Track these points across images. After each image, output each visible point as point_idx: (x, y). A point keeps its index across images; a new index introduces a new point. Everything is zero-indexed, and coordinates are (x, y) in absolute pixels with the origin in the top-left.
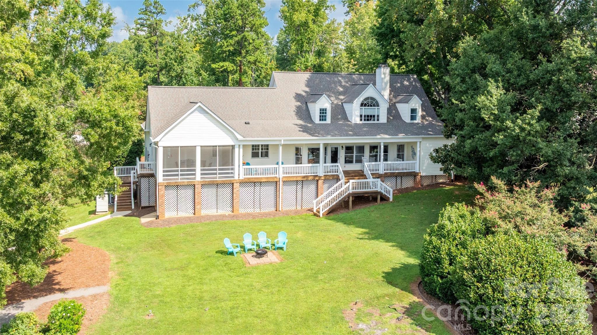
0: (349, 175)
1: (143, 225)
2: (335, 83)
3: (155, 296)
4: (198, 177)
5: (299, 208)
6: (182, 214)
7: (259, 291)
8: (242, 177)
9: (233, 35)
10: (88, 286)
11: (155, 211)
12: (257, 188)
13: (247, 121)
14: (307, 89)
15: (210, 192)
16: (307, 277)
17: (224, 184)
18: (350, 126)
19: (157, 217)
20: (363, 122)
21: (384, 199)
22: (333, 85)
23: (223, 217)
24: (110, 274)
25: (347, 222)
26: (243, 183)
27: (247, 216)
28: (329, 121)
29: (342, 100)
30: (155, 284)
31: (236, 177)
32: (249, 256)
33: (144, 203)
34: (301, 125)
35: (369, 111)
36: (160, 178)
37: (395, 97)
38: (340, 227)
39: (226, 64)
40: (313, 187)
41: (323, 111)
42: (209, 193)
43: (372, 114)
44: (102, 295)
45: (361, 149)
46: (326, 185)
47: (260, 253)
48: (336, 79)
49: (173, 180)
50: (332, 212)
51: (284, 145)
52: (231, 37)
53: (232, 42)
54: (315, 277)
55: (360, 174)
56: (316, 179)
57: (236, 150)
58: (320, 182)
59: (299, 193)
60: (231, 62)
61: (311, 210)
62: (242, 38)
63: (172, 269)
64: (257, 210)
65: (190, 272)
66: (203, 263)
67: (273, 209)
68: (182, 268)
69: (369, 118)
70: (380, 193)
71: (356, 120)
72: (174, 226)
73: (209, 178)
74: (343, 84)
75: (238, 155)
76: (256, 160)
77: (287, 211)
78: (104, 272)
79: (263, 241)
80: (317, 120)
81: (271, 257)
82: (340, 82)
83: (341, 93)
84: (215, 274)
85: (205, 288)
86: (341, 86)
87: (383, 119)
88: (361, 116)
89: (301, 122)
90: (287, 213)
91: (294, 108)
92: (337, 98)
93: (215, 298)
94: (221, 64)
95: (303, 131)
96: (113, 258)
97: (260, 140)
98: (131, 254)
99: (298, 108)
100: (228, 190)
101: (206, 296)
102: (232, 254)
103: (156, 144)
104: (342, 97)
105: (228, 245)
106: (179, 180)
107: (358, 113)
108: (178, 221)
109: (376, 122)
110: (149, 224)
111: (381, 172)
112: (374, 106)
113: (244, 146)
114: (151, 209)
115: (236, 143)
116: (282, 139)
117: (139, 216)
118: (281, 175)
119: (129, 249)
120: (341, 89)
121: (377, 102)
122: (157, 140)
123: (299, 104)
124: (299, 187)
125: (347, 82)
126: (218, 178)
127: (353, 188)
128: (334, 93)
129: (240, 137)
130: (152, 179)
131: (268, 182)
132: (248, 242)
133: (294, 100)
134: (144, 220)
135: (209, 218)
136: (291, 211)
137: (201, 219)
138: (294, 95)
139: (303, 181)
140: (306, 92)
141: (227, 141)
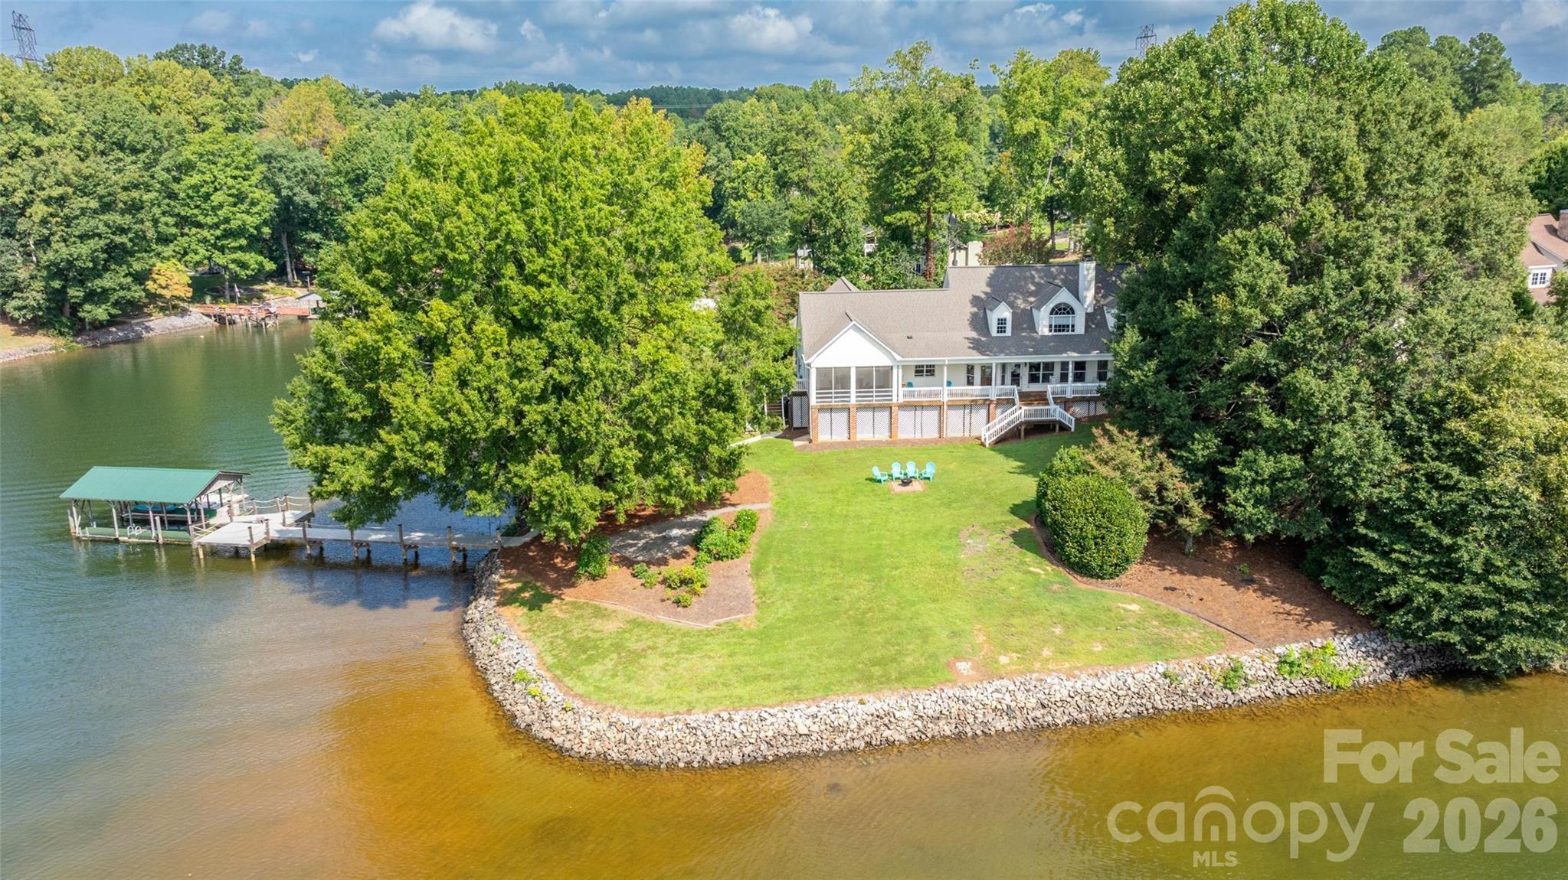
0: (1026, 397)
1: (796, 448)
2: (1025, 279)
3: (810, 513)
4: (853, 400)
5: (967, 434)
6: (837, 438)
7: (897, 513)
8: (901, 400)
9: (915, 173)
10: (753, 503)
11: (808, 433)
12: (918, 413)
13: (909, 335)
14: (988, 290)
15: (867, 415)
16: (942, 504)
17: (881, 408)
18: (1034, 339)
19: (811, 441)
20: (1053, 333)
21: (1064, 428)
22: (1023, 283)
23: (880, 442)
24: (770, 494)
25: (1008, 455)
26: (903, 406)
27: (906, 442)
28: (1009, 333)
29: (1031, 303)
30: (809, 504)
31: (895, 400)
32: (896, 486)
33: (797, 424)
34: (974, 339)
35: (1062, 319)
36: (813, 401)
37: (1104, 297)
38: (1000, 458)
39: (906, 214)
40: (983, 412)
41: (1002, 322)
42: (865, 417)
43: (1065, 323)
44: (766, 510)
45: (1049, 366)
46: (999, 411)
47: (906, 482)
48: (1028, 274)
49: (826, 402)
50: (1000, 441)
51: (948, 366)
52: (912, 175)
53: (914, 182)
54: (948, 506)
55: (1041, 398)
56: (987, 403)
57: (895, 371)
58: (992, 406)
59: (967, 418)
60: (914, 211)
61: (979, 438)
62: (930, 176)
63: (824, 492)
64: (918, 436)
65: (839, 496)
66: (851, 488)
67: (936, 435)
68: (833, 492)
69: (1060, 328)
70: (1060, 423)
71: (1043, 330)
72: (827, 451)
73: (865, 401)
74: (1037, 280)
75: (897, 376)
76: (920, 379)
77: (951, 439)
78: (765, 492)
79: (911, 470)
80: (994, 332)
81: (916, 486)
82: (1033, 277)
83: (1032, 294)
84: (862, 498)
85: (851, 508)
86: (1033, 283)
87: (1080, 329)
88: (1051, 326)
89: (974, 335)
90: (951, 441)
91: (968, 316)
92: (1025, 301)
93: (858, 516)
94: (899, 215)
95: (973, 348)
96: (771, 481)
97: (925, 360)
98: (786, 478)
99: (974, 315)
100: (886, 414)
101: (852, 515)
102: (879, 481)
103: (809, 365)
104: (1032, 299)
105: (877, 473)
106: (834, 402)
107: (1046, 322)
108: (832, 445)
109: (1070, 333)
110: (804, 447)
111: (1069, 395)
112: (1068, 313)
113: (904, 367)
114: (803, 431)
115: (895, 365)
116: (946, 358)
117: (792, 439)
118: (945, 398)
119: (785, 472)
120: (1033, 288)
121: (1072, 309)
122: (809, 361)
123: (975, 309)
124: (967, 411)
125: (1042, 278)
126: (874, 401)
127: (1026, 416)
128: (1022, 293)
129: (899, 358)
130: (804, 398)
131: (931, 406)
132: (896, 471)
133: (969, 305)
134: (797, 443)
135: (864, 443)
136: (956, 438)
137: (856, 444)
138: (971, 298)
139: (973, 405)
140: (986, 293)
141: (884, 361)
